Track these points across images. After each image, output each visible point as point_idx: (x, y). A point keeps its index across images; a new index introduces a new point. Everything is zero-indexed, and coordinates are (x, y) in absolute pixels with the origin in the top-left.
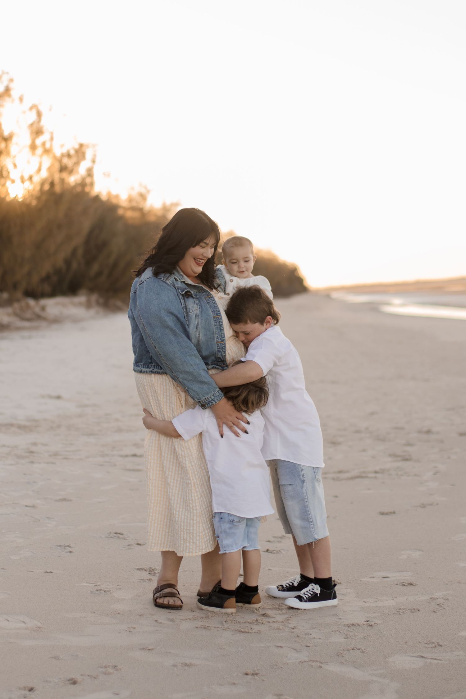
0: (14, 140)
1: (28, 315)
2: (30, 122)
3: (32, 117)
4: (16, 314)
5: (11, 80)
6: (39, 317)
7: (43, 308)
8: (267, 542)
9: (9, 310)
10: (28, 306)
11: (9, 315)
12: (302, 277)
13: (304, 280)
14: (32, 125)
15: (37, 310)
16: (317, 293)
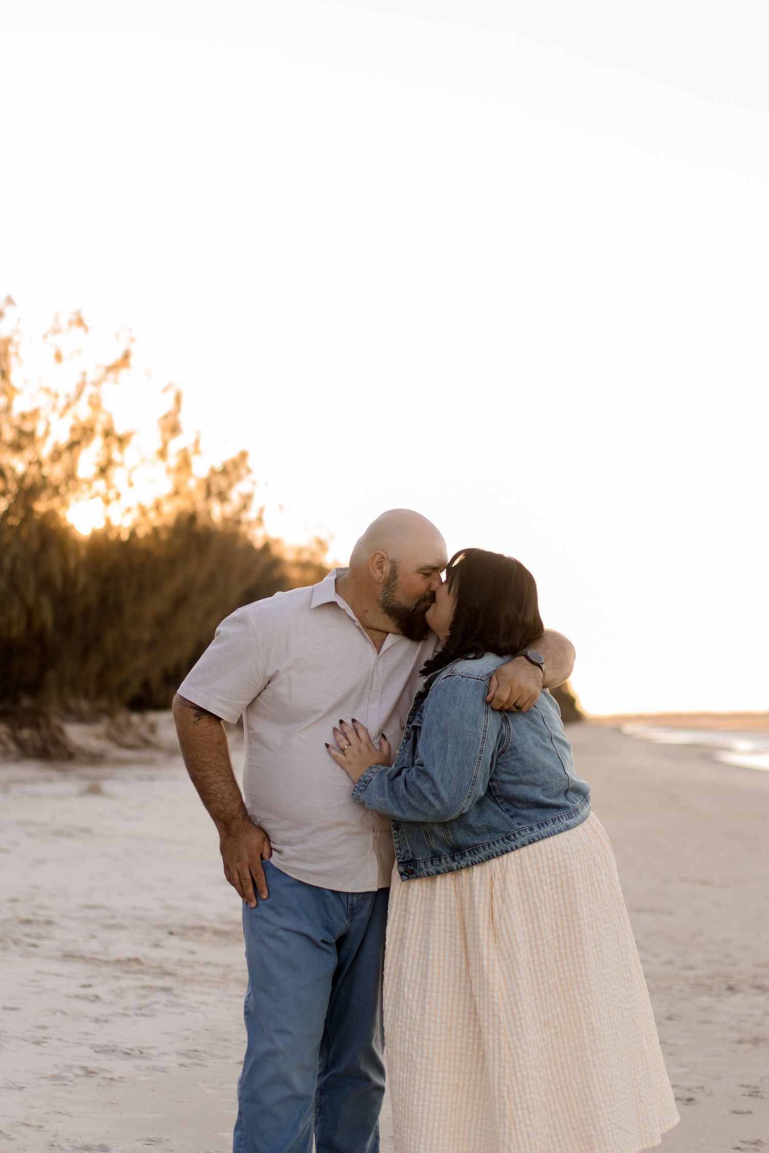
0: (134, 441)
1: (130, 738)
2: (164, 411)
3: (168, 404)
4: (109, 737)
5: (133, 340)
6: (147, 744)
7: (153, 728)
8: (734, 1149)
9: (101, 728)
10: (129, 725)
11: (98, 737)
12: (572, 695)
13: (577, 700)
14: (166, 417)
15: (143, 730)
16: (598, 723)
